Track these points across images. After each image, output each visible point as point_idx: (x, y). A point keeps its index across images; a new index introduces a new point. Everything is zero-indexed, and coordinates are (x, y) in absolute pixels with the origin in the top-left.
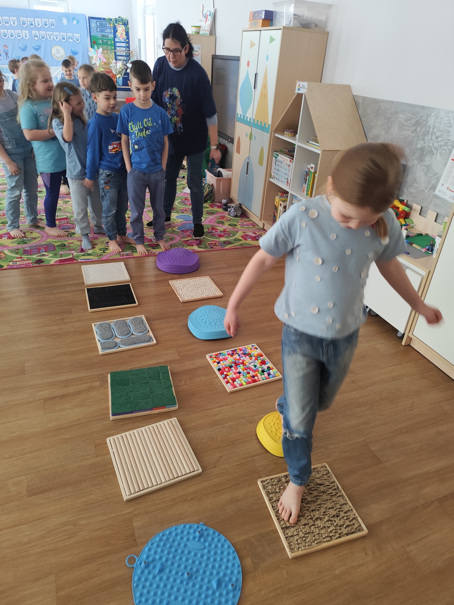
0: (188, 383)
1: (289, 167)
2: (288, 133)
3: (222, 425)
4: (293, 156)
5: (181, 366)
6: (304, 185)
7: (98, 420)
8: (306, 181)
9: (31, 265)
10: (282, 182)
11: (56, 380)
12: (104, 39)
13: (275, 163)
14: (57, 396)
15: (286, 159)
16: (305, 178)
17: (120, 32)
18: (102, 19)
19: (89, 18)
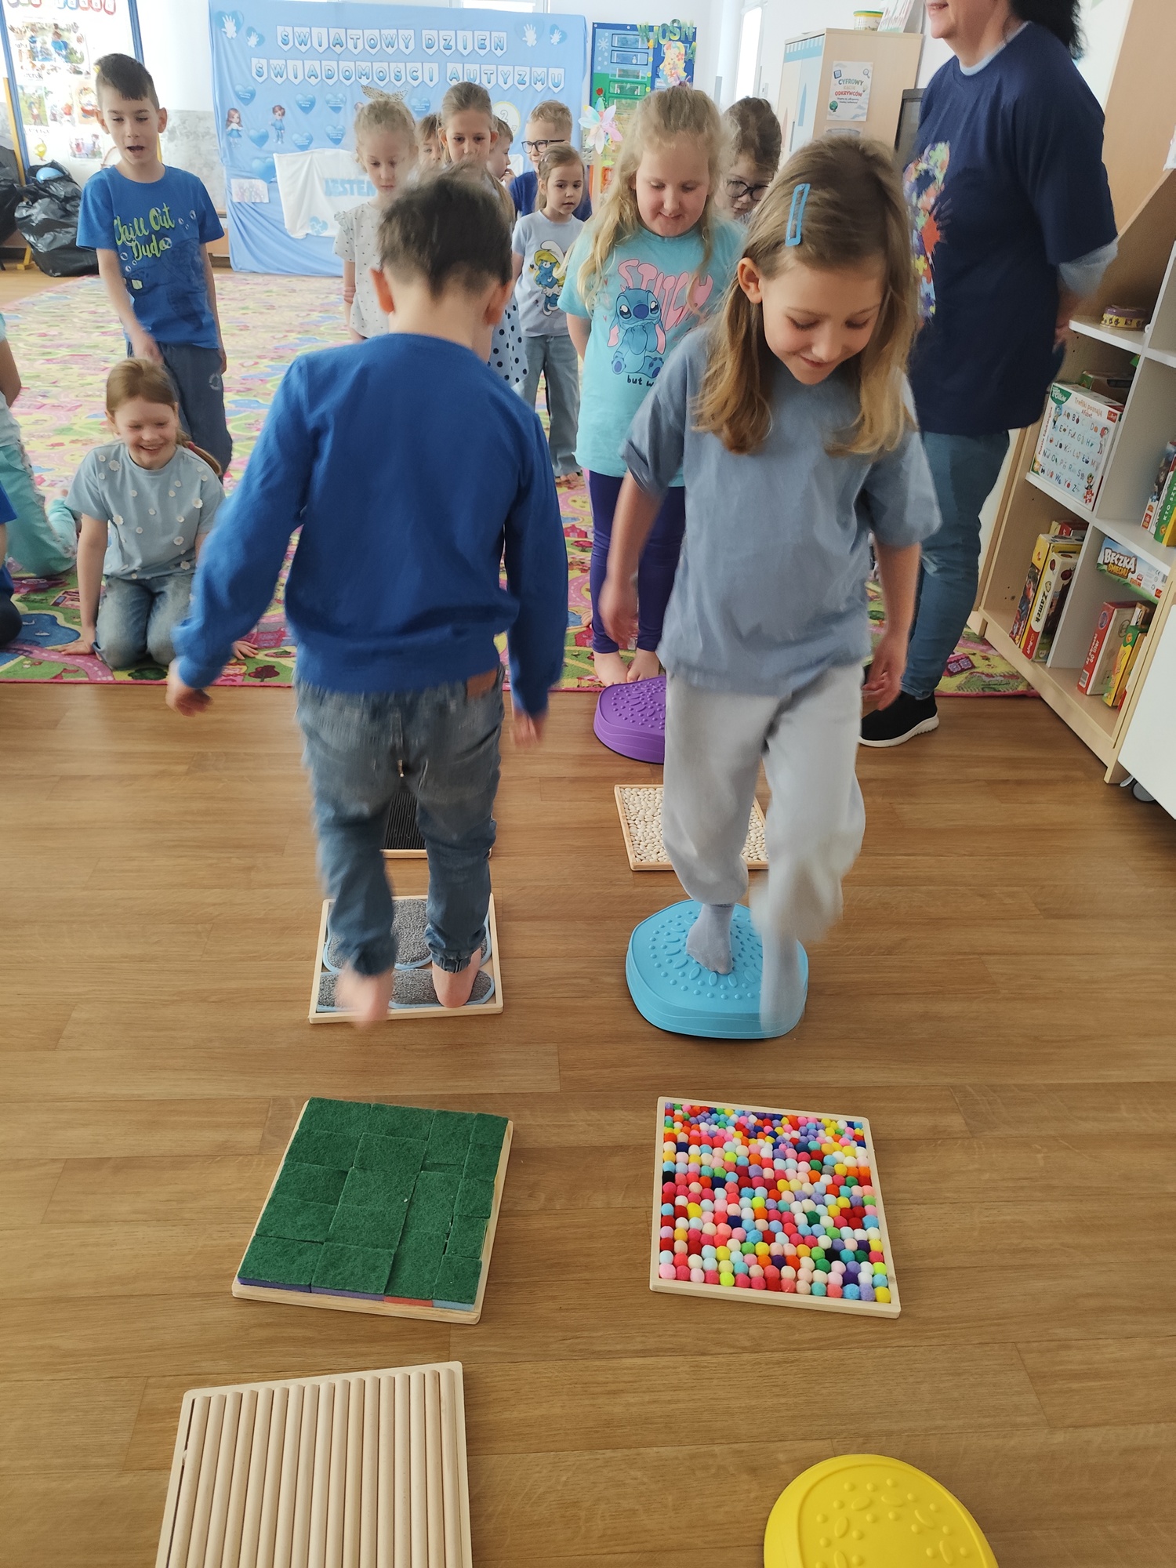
0: (558, 1207)
1: (1102, 435)
2: (1115, 318)
3: (630, 1448)
4: (1123, 400)
5: (556, 1126)
6: (1150, 503)
7: (194, 1295)
8: (1161, 489)
9: (239, 680)
10: (1069, 486)
11: (136, 1092)
12: (627, 82)
13: (1055, 422)
14: (109, 1159)
15: (1094, 409)
16: (1158, 478)
17: (672, 62)
18: (628, 28)
19: (596, 26)
